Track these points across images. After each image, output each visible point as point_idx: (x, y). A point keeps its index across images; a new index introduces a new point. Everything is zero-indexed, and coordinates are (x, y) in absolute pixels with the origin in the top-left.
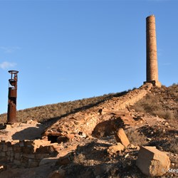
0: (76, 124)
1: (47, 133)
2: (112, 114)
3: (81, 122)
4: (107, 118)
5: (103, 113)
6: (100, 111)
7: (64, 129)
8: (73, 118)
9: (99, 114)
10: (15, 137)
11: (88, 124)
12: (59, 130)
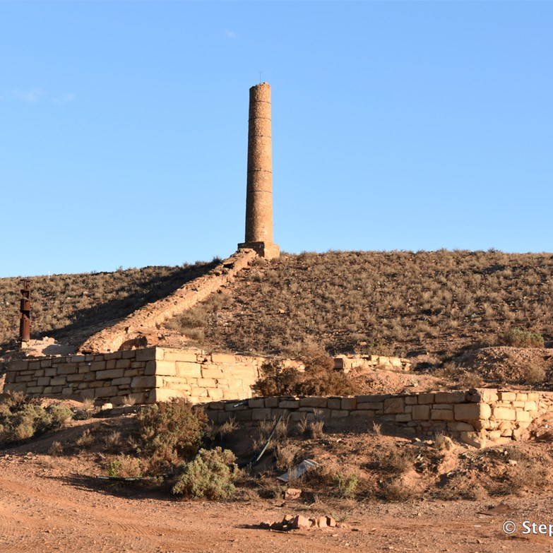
0: (104, 342)
1: (81, 350)
2: (139, 332)
3: (108, 341)
4: (133, 337)
5: (129, 331)
6: (127, 329)
7: (95, 347)
8: (101, 337)
9: (125, 332)
10: (44, 351)
11: (114, 342)
12: (91, 348)
